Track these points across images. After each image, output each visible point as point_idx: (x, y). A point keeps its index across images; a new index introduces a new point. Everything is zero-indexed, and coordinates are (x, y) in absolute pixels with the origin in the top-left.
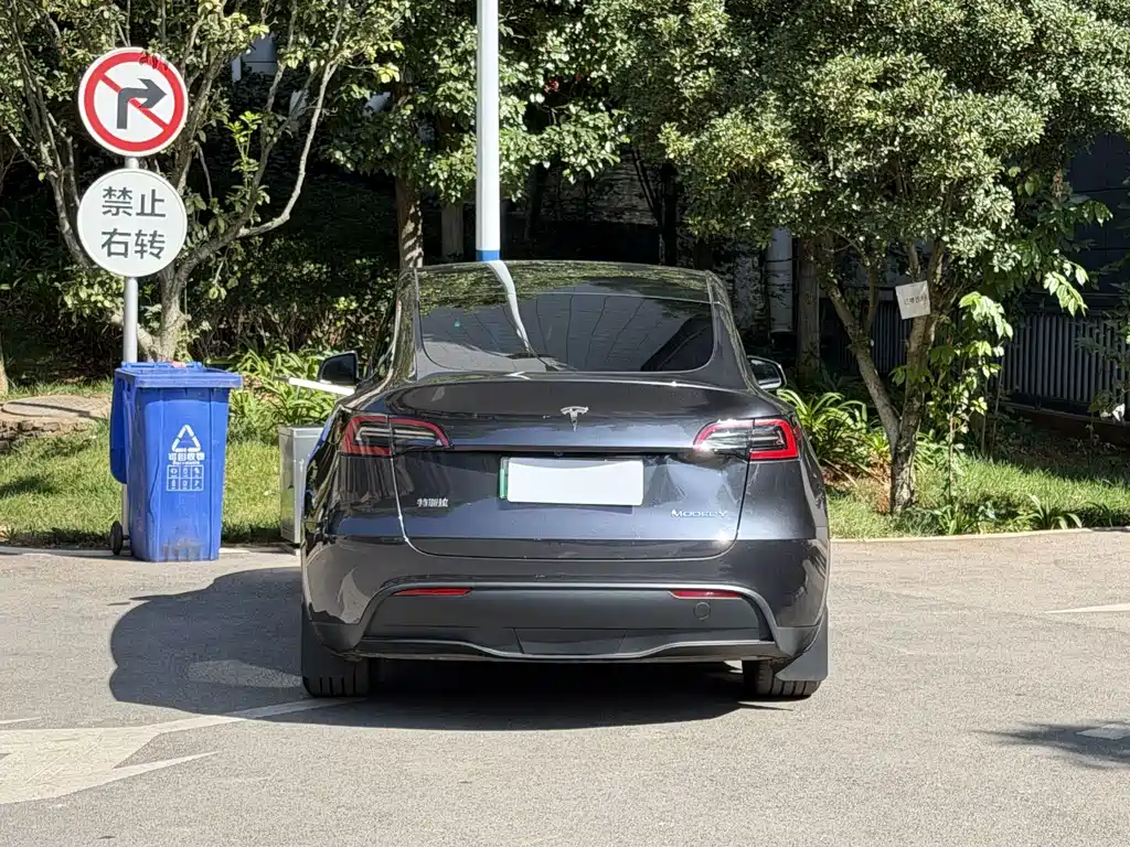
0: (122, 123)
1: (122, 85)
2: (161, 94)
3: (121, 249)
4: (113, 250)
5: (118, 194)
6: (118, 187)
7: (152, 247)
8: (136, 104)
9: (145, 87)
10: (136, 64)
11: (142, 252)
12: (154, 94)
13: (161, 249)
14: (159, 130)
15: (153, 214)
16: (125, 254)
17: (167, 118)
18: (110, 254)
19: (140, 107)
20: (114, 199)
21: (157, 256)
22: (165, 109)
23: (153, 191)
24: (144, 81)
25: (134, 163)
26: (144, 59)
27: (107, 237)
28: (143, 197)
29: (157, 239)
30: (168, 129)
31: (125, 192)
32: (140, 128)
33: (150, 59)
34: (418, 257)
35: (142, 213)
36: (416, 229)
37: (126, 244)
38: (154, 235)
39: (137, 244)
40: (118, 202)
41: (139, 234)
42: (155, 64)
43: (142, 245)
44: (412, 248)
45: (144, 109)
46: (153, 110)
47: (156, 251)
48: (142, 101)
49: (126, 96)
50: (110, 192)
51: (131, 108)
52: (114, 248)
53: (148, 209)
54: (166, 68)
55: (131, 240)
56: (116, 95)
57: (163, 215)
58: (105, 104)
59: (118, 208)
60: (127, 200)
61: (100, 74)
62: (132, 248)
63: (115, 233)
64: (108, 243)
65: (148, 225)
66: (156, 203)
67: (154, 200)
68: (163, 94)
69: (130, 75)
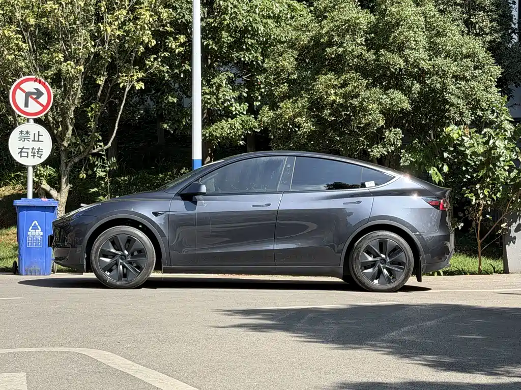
0: (26, 105)
1: (27, 91)
2: (42, 94)
3: (26, 154)
4: (22, 155)
5: (25, 133)
6: (25, 130)
7: (38, 154)
8: (32, 98)
9: (35, 91)
10: (33, 82)
11: (34, 156)
12: (39, 94)
13: (42, 155)
14: (41, 108)
15: (38, 141)
16: (27, 157)
17: (45, 104)
18: (21, 156)
19: (34, 99)
20: (23, 135)
21: (40, 157)
22: (44, 100)
23: (39, 132)
24: (35, 89)
25: (32, 121)
26: (36, 80)
27: (20, 150)
28: (34, 134)
29: (40, 150)
30: (45, 108)
31: (27, 132)
32: (34, 107)
33: (38, 81)
35: (34, 141)
37: (28, 153)
38: (39, 149)
39: (32, 153)
40: (25, 136)
41: (33, 149)
42: (40, 82)
43: (34, 153)
45: (36, 99)
46: (39, 100)
47: (39, 155)
48: (35, 96)
49: (28, 95)
50: (21, 132)
51: (30, 99)
52: (23, 154)
53: (36, 139)
54: (45, 84)
55: (30, 151)
56: (24, 94)
57: (42, 141)
58: (20, 98)
59: (25, 139)
60: (28, 135)
61: (18, 86)
62: (30, 154)
63: (23, 148)
64: (21, 152)
65: (37, 145)
66: (40, 137)
67: (39, 135)
68: (43, 94)
69: (30, 86)
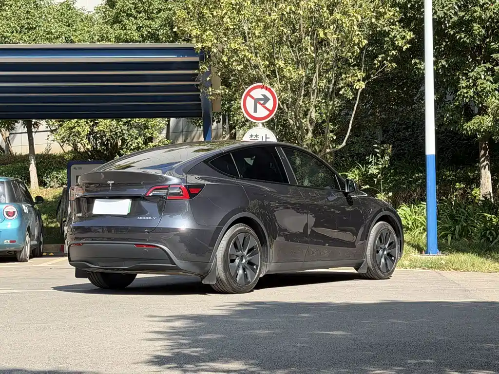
0: (255, 111)
1: (255, 98)
2: (269, 99)
5: (254, 136)
6: (254, 134)
8: (260, 103)
9: (263, 97)
10: (260, 89)
12: (266, 99)
14: (268, 113)
17: (271, 108)
19: (261, 104)
20: (253, 138)
22: (270, 105)
23: (266, 135)
24: (262, 95)
25: (260, 125)
26: (263, 87)
28: (262, 137)
30: (271, 112)
31: (256, 136)
32: (262, 112)
34: (486, 165)
36: (485, 153)
42: (266, 88)
44: (484, 161)
45: (263, 105)
48: (262, 102)
49: (257, 101)
50: (252, 136)
51: (258, 105)
54: (270, 89)
56: (253, 101)
58: (250, 103)
60: (257, 138)
61: (248, 94)
67: (266, 138)
69: (258, 93)
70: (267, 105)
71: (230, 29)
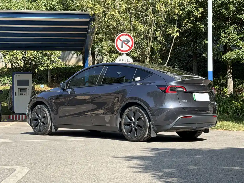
0: (122, 47)
1: (122, 40)
5: (121, 60)
6: (122, 59)
8: (125, 43)
9: (126, 40)
12: (128, 41)
14: (129, 48)
17: (130, 46)
22: (130, 44)
23: (128, 60)
24: (126, 39)
25: (125, 55)
26: (126, 35)
28: (126, 61)
30: (131, 48)
31: (123, 60)
32: (126, 48)
33: (127, 35)
40: (121, 62)
42: (128, 35)
45: (126, 44)
48: (126, 43)
49: (123, 42)
51: (124, 44)
54: (130, 36)
56: (121, 42)
58: (119, 43)
60: (123, 61)
61: (118, 38)
66: (128, 62)
68: (130, 41)
69: (124, 38)
70: (128, 44)
71: (110, 4)
